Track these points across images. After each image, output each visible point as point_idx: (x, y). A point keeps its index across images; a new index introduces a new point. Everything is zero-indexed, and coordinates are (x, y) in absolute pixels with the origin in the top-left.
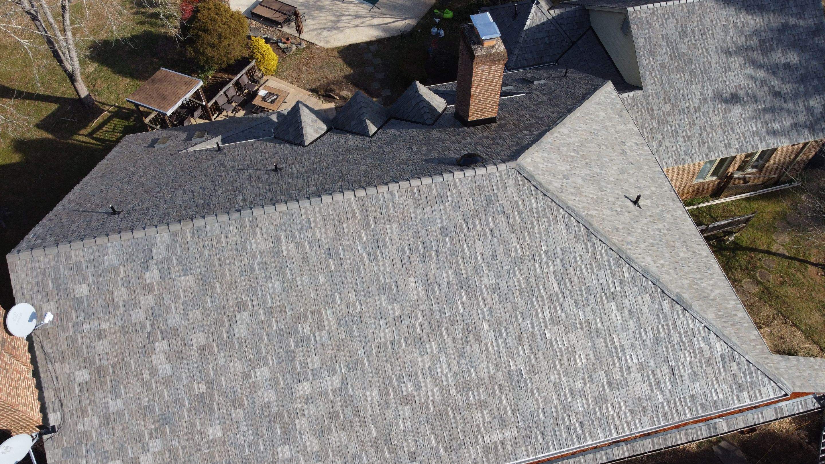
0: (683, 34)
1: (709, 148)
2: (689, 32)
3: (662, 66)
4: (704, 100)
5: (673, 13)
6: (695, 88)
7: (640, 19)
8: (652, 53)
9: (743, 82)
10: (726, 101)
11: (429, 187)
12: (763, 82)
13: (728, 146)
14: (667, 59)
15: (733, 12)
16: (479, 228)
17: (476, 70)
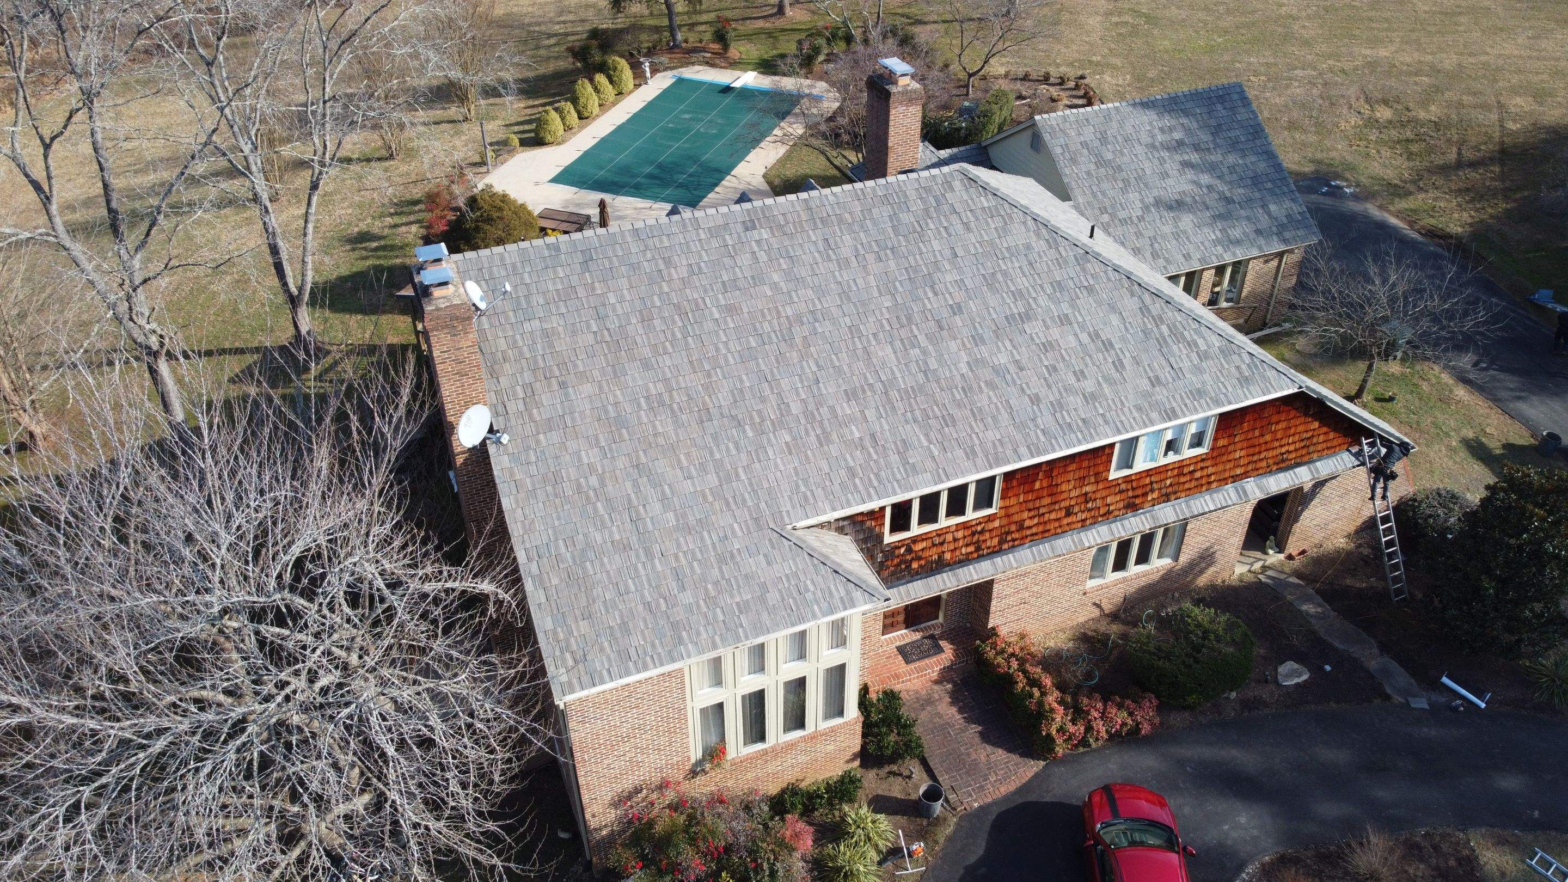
0: (1104, 140)
1: (1167, 260)
2: (1111, 139)
3: (1088, 173)
4: (1146, 208)
5: (1087, 120)
6: (1133, 196)
7: (1051, 127)
8: (1074, 161)
9: (1188, 187)
10: (1170, 208)
11: (873, 189)
12: (1210, 187)
13: (1187, 257)
14: (1093, 167)
15: (1156, 117)
16: (932, 226)
17: (893, 112)
